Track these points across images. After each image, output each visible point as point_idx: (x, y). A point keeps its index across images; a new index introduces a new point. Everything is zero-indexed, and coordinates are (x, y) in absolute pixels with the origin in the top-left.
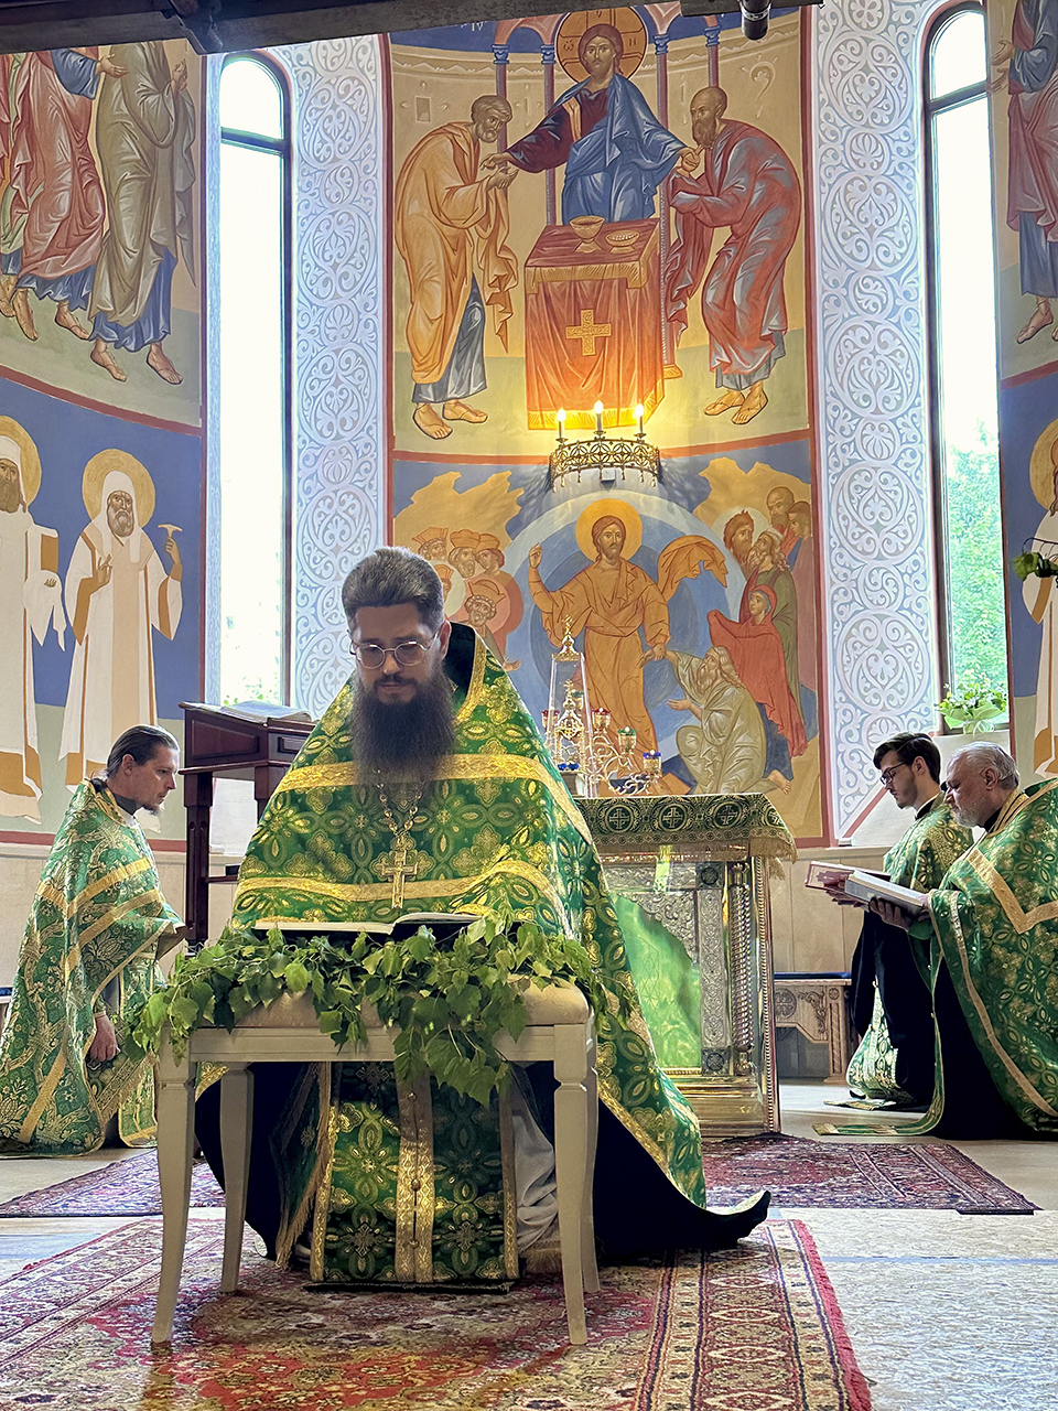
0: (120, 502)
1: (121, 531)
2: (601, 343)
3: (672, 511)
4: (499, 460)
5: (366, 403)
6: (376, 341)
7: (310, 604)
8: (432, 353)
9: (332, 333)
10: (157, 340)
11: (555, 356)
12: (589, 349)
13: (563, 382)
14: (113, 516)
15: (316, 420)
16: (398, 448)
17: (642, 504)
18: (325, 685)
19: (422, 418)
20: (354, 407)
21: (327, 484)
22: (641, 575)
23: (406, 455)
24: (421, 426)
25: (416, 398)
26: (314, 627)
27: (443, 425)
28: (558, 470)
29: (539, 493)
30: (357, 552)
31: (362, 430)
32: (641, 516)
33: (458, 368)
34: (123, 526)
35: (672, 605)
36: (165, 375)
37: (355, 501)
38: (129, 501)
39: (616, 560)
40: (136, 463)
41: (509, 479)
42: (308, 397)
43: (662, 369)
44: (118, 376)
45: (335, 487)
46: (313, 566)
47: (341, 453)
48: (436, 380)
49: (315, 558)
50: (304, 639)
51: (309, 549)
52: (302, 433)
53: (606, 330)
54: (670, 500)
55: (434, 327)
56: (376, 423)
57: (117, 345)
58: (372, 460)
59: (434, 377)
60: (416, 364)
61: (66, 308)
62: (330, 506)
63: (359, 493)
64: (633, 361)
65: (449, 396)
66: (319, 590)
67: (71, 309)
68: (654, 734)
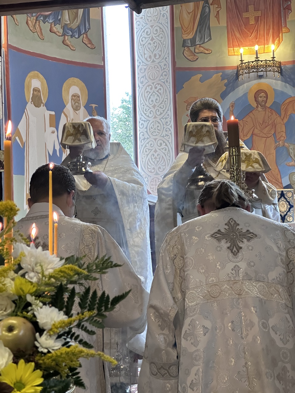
0: (75, 97)
1: (76, 109)
2: (257, 19)
3: (286, 87)
4: (217, 68)
5: (164, 48)
6: (167, 23)
7: (145, 127)
8: (189, 27)
9: (150, 19)
10: (86, 32)
11: (238, 25)
12: (252, 22)
13: (242, 36)
14: (73, 103)
15: (144, 54)
16: (177, 66)
17: (274, 84)
18: (152, 159)
19: (186, 53)
20: (160, 49)
21: (149, 80)
22: (274, 114)
23: (180, 68)
24: (186, 56)
25: (184, 46)
26: (146, 136)
27: (195, 55)
28: (241, 72)
29: (233, 81)
30: (162, 107)
31: (163, 59)
32: (274, 89)
33: (200, 32)
34: (77, 107)
35: (286, 125)
36: (89, 45)
37: (161, 87)
38: (79, 97)
39: (264, 107)
40: (80, 82)
41: (221, 76)
42: (141, 45)
43: (282, 29)
44: (72, 48)
45: (153, 81)
46: (145, 112)
47: (155, 67)
48: (191, 37)
49: (146, 109)
50: (143, 141)
51: (143, 105)
52: (139, 59)
53: (259, 14)
54: (285, 82)
55: (190, 16)
56: (168, 56)
57: (72, 36)
58: (167, 71)
59: (191, 36)
60: (183, 31)
61: (53, 25)
62: (151, 89)
63: (163, 84)
64: (270, 26)
65: (197, 44)
66: (148, 122)
67: (55, 26)
68: (280, 175)
